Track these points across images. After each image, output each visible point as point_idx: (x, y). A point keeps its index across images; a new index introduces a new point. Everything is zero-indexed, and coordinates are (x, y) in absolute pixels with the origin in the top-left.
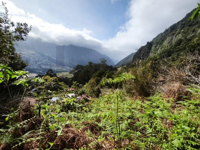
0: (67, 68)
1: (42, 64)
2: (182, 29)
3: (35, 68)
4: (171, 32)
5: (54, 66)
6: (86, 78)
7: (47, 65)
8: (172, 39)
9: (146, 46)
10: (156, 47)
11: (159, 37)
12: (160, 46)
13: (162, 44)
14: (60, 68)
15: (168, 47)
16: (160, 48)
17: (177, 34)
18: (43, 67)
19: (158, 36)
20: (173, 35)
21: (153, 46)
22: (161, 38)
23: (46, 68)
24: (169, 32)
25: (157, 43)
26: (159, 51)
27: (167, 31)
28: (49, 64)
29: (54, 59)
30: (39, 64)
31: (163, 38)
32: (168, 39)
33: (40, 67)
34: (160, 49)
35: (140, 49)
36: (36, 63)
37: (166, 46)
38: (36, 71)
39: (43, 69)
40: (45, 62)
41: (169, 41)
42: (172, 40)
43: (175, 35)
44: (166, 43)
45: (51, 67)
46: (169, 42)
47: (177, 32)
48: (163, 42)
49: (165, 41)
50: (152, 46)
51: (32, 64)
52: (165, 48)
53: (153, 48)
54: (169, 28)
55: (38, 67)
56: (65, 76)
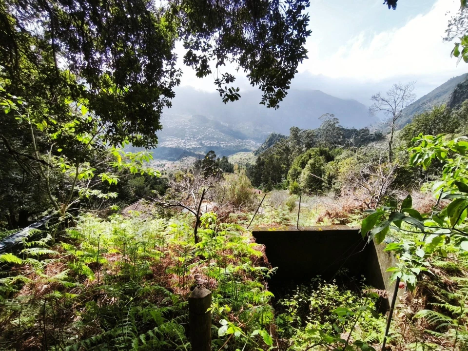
0: (250, 142)
1: (203, 138)
3: (193, 146)
5: (225, 141)
6: (282, 165)
7: (213, 138)
14: (234, 144)
18: (205, 144)
23: (212, 145)
28: (216, 136)
29: (224, 126)
30: (200, 139)
33: (201, 144)
36: (194, 138)
38: (196, 153)
39: (206, 147)
40: (209, 134)
45: (220, 144)
51: (188, 140)
55: (197, 145)
56: (245, 161)
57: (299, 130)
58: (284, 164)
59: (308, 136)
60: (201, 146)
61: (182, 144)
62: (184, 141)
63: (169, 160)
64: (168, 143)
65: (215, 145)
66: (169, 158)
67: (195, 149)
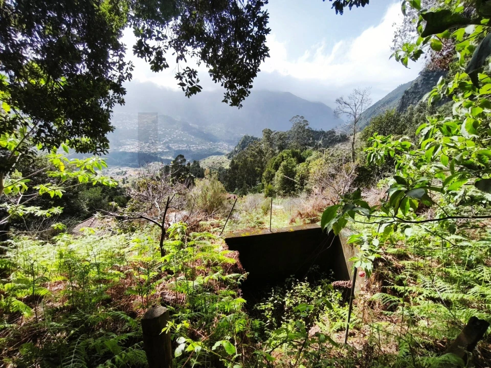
0: (222, 145)
1: (170, 140)
3: (159, 150)
5: (195, 144)
6: (257, 168)
7: (182, 141)
14: (205, 147)
18: (173, 148)
23: (181, 149)
28: (184, 139)
29: (195, 128)
30: (166, 143)
33: (168, 147)
36: (159, 141)
38: (162, 158)
39: (175, 151)
40: (177, 137)
45: (190, 147)
51: (153, 143)
55: (164, 149)
56: (218, 165)
57: (272, 132)
58: (258, 167)
59: (280, 139)
60: (168, 150)
61: (146, 148)
62: (148, 144)
63: (131, 167)
64: (129, 147)
65: (184, 149)
66: (131, 164)
67: (162, 153)
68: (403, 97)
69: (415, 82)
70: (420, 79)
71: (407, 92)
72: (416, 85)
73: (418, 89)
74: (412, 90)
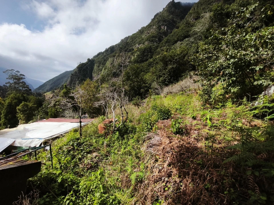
2: (120, 53)
4: (111, 53)
8: (114, 60)
9: (87, 63)
10: (99, 67)
11: (100, 56)
12: (103, 67)
13: (104, 64)
15: (111, 68)
16: (104, 68)
17: (117, 56)
19: (99, 54)
20: (114, 56)
21: (96, 65)
22: (103, 58)
24: (110, 53)
25: (100, 63)
26: (102, 72)
27: (107, 51)
31: (105, 58)
32: (110, 60)
34: (103, 70)
35: (78, 66)
37: (109, 67)
41: (111, 62)
42: (114, 62)
43: (116, 57)
44: (108, 64)
46: (112, 64)
47: (117, 54)
48: (105, 62)
49: (108, 61)
50: (94, 65)
52: (108, 69)
53: (95, 67)
54: (109, 48)
68: (71, 76)
69: (75, 71)
70: (77, 70)
71: (72, 74)
72: (76, 72)
73: (77, 74)
74: (74, 74)
